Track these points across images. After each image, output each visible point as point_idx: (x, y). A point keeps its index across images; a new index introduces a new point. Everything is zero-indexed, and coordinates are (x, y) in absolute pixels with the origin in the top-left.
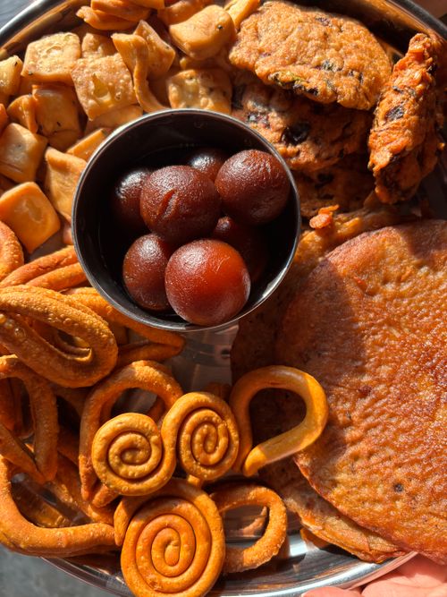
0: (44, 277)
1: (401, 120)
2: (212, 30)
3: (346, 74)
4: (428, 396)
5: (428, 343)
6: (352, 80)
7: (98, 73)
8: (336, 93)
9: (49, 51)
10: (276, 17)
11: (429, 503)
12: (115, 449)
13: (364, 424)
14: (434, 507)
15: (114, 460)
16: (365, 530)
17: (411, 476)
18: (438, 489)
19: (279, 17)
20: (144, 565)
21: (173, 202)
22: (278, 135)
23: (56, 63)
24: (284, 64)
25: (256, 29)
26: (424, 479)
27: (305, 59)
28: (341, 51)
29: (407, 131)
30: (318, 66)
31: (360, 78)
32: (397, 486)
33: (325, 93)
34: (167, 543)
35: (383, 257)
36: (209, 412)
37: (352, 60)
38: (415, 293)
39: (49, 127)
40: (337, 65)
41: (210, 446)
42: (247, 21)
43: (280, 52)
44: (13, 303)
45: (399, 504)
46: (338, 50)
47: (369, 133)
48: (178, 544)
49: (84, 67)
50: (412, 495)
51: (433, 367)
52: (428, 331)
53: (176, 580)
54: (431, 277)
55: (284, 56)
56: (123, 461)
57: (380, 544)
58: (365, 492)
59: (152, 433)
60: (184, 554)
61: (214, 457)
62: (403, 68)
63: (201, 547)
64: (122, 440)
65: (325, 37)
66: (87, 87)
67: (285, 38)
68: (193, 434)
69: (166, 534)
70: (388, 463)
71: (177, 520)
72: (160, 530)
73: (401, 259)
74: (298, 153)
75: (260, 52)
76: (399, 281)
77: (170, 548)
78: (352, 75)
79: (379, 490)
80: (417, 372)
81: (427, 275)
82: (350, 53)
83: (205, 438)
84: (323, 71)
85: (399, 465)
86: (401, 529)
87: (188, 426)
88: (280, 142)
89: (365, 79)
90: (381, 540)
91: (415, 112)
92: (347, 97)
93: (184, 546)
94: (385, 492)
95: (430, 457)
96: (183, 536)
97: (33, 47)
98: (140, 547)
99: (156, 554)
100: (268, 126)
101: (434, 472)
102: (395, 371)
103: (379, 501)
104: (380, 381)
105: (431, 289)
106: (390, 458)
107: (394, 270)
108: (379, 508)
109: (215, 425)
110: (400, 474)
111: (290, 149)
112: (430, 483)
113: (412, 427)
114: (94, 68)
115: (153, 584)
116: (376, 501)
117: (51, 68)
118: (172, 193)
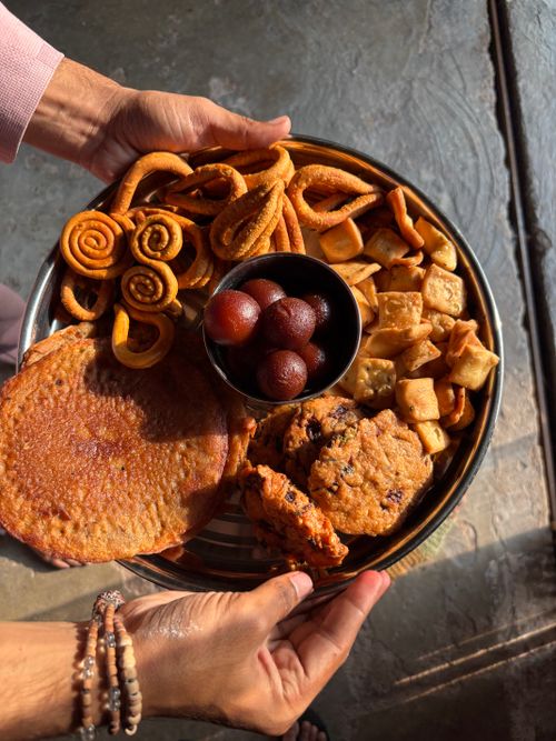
0: (285, 229)
1: (283, 496)
2: (411, 402)
3: (336, 479)
4: (102, 431)
5: (133, 451)
6: (330, 480)
7: (406, 310)
8: (323, 460)
9: (450, 291)
10: (410, 459)
11: (41, 393)
12: (164, 230)
13: (106, 386)
14: (37, 395)
15: (157, 227)
16: (47, 358)
17: (61, 393)
18: (46, 403)
19: (409, 462)
20: (93, 223)
21: (285, 313)
22: (319, 418)
23: (435, 291)
24: (363, 439)
25: (406, 440)
26: (56, 399)
27: (361, 457)
28: (359, 489)
29: (273, 497)
30: (351, 463)
31: (330, 490)
32: (60, 383)
33: (326, 453)
34: (98, 241)
35: (205, 452)
36: (160, 295)
37: (348, 492)
38: (170, 461)
39: (395, 272)
40: (347, 477)
41: (140, 288)
42: (417, 438)
43: (375, 442)
44: (268, 204)
45: (50, 378)
46: (361, 487)
47: (288, 478)
48: (94, 248)
49: (414, 304)
50: (50, 387)
51: (116, 444)
52: (142, 456)
53: (76, 239)
54: (175, 477)
55: (370, 443)
56: (154, 232)
57: (35, 358)
58: (67, 364)
59: (163, 255)
60: (88, 248)
61: (133, 287)
62: (325, 526)
63: (87, 260)
64: (166, 237)
65: (375, 483)
66: (397, 299)
67: (387, 455)
68: (151, 279)
69: (103, 242)
70: (76, 385)
71: (108, 252)
72: (107, 240)
73: (197, 463)
74: (300, 425)
75: (383, 431)
76: (184, 455)
77: (95, 242)
78: (335, 484)
79: (63, 372)
80: (120, 434)
81: (178, 475)
82: (355, 495)
83: (146, 286)
84: (346, 464)
85: (71, 390)
86: (36, 371)
87: (157, 279)
88: (313, 417)
89: (330, 495)
90: (37, 359)
91: (284, 508)
92: (317, 468)
93: (92, 250)
94: (61, 374)
95: (65, 410)
96: (97, 252)
97: (459, 282)
98: (103, 225)
99: (95, 233)
100: (330, 415)
101: (56, 407)
102: (128, 422)
103: (58, 369)
104: (127, 409)
105: (167, 474)
106: (78, 388)
107: (193, 454)
108: (54, 366)
109: (151, 296)
110: (66, 389)
111: (305, 422)
112: (51, 400)
113: (88, 411)
114: (410, 310)
115: (80, 226)
116: (59, 366)
117: (432, 286)
118: (289, 313)
